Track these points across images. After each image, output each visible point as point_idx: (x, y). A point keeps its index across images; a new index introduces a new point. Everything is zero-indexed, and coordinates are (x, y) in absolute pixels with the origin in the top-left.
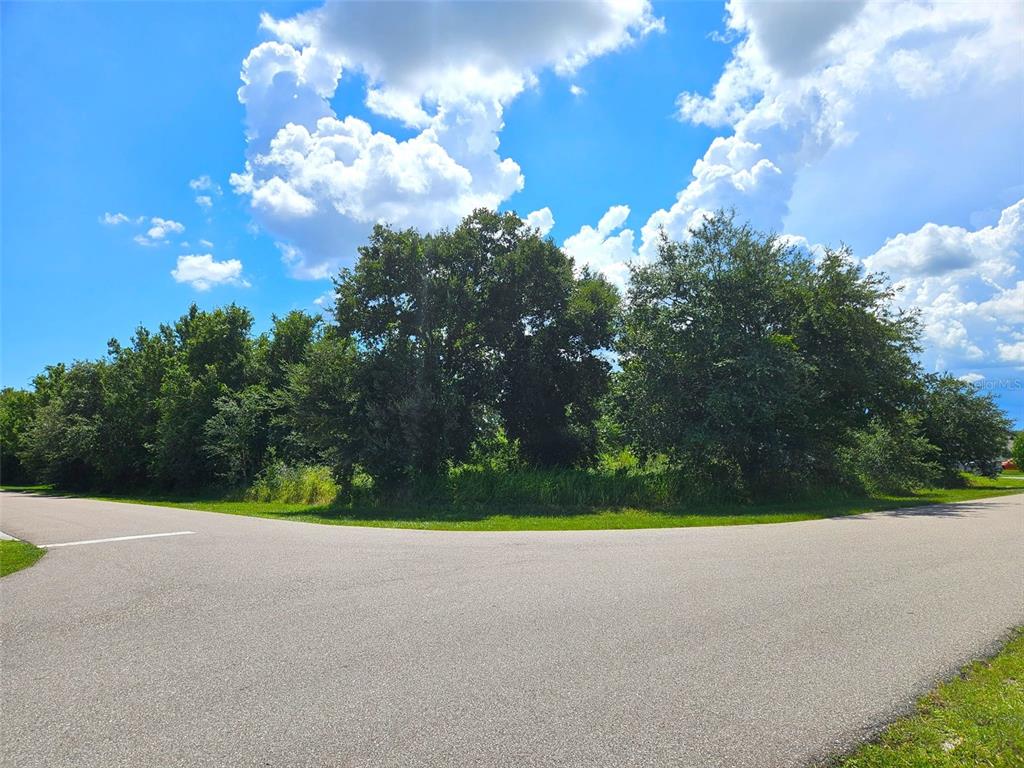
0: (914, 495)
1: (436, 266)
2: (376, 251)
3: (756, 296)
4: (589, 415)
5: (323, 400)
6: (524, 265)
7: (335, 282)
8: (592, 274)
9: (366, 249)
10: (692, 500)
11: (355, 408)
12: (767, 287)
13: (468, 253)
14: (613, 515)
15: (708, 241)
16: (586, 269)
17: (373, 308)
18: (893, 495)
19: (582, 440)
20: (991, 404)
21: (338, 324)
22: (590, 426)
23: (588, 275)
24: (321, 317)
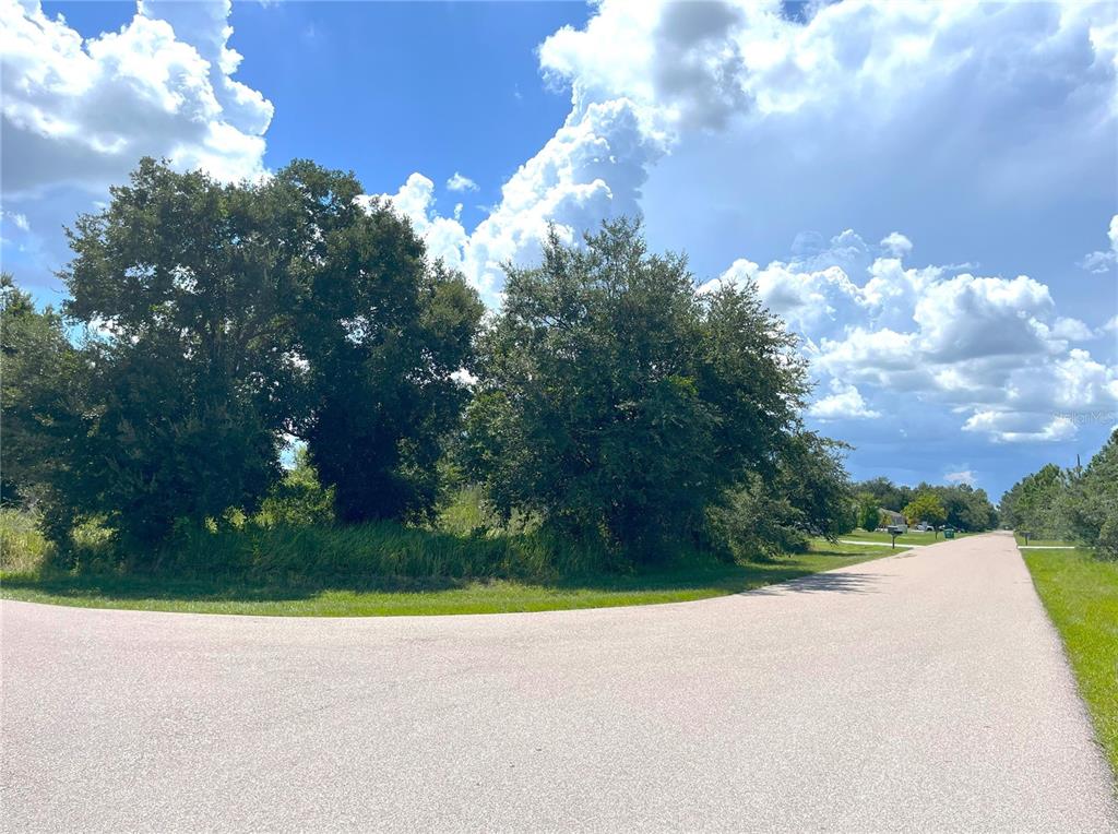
0: (773, 562)
1: (242, 233)
2: (142, 195)
3: (658, 327)
4: (429, 455)
5: (44, 412)
6: (370, 248)
7: (69, 234)
8: (447, 272)
9: (125, 190)
10: (569, 570)
11: (96, 427)
12: (671, 316)
13: (289, 221)
14: (482, 588)
15: (606, 251)
16: (439, 264)
17: (133, 280)
18: (756, 562)
19: (418, 487)
20: (838, 465)
21: (74, 299)
22: (431, 469)
23: (442, 272)
24: (9, 279)
